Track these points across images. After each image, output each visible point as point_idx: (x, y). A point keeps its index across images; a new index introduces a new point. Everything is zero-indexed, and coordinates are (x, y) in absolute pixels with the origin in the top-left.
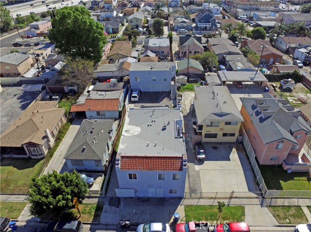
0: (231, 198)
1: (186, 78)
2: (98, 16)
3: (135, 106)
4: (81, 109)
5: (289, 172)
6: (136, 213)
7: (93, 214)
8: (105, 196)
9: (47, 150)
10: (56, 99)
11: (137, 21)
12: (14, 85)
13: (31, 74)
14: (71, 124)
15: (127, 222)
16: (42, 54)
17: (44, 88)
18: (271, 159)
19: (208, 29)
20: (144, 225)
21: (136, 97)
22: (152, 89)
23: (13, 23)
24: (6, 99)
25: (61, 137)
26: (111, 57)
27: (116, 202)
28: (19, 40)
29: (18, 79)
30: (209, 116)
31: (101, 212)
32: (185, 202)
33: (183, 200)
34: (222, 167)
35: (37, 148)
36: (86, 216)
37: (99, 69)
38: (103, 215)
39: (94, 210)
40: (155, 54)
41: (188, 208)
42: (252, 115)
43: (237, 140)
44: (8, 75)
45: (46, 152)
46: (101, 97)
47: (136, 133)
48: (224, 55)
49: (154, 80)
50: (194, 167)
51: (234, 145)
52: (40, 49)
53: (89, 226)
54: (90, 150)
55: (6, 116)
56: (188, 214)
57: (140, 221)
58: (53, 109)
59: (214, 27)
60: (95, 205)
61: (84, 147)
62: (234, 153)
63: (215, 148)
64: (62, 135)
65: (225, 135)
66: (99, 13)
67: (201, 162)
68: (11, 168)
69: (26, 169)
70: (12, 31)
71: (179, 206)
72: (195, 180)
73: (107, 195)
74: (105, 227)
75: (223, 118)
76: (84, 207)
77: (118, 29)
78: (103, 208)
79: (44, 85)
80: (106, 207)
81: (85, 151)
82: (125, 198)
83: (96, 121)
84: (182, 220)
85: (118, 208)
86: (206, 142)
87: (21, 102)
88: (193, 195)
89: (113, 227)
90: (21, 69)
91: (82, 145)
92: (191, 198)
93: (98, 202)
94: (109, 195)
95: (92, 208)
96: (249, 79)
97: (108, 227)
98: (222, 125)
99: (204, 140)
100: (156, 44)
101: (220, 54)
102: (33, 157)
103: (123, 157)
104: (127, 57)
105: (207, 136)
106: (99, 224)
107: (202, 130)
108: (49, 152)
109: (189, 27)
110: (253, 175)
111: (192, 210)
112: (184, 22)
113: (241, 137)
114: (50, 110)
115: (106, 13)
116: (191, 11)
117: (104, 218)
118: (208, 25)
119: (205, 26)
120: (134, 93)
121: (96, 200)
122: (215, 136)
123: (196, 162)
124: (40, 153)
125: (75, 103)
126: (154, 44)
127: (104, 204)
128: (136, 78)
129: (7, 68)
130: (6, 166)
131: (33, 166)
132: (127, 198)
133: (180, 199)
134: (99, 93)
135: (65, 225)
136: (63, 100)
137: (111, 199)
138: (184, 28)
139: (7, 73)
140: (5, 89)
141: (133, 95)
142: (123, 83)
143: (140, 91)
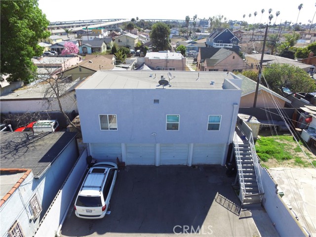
11: (128, 41)
77: (100, 49)
119: (224, 47)
138: (193, 49)
141: (84, 193)
142: (59, 135)
143: (121, 165)
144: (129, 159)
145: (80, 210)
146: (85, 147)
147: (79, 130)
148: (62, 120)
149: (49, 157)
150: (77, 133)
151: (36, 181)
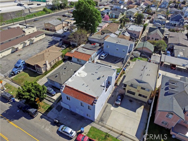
0: (121, 134)
1: (139, 54)
2: (112, 7)
3: (100, 62)
4: (70, 56)
5: (173, 137)
6: (65, 119)
7: (46, 110)
8: (57, 104)
9: (45, 71)
10: (63, 47)
11: (131, 13)
12: (51, 36)
13: (60, 32)
14: (63, 62)
15: (57, 121)
16: (71, 22)
17: (61, 40)
18: (163, 123)
19: (176, 25)
20: (64, 126)
21: (103, 57)
22: (115, 55)
23: (68, 5)
24: (44, 42)
25: (55, 67)
26: (103, 31)
27: (60, 108)
28: (67, 14)
29: (53, 33)
30: (132, 80)
31: (50, 110)
32: (93, 124)
33: (93, 123)
34: (127, 114)
35: (40, 68)
36: (43, 109)
37: (93, 37)
38: (50, 112)
39: (48, 108)
40: (130, 35)
41: (93, 128)
42: (162, 89)
43: (148, 101)
44: (51, 30)
45: (44, 72)
46: (83, 52)
47: (83, 76)
48: (174, 45)
49: (117, 50)
50: (111, 107)
51: (144, 104)
52: (71, 20)
53: (41, 114)
54: (59, 77)
55: (39, 49)
56: (91, 132)
57: (65, 123)
58: (58, 52)
59: (181, 25)
60: (50, 106)
61: (57, 75)
62: (141, 109)
63: (131, 101)
64: (56, 66)
65: (140, 95)
66: (113, 6)
67: (116, 106)
68: (27, 74)
69: (32, 77)
70: (66, 9)
71: (89, 125)
72: (106, 115)
73: (58, 103)
74: (47, 118)
75: (141, 84)
76: (45, 105)
77: (118, 16)
78: (52, 109)
79: (62, 38)
80: (54, 109)
81: (57, 77)
82: (65, 108)
83: (72, 64)
84: (85, 133)
85: (59, 112)
86: (128, 96)
87: (49, 45)
88: (100, 123)
89: (51, 120)
90: (56, 28)
91: (57, 74)
92: (98, 124)
93: (52, 105)
94: (58, 104)
95: (48, 106)
96: (182, 65)
97: (49, 119)
98: (139, 88)
99: (127, 94)
100: (133, 29)
101: (171, 44)
102: (38, 72)
103: (66, 86)
104: (112, 33)
105: (128, 92)
106: (46, 116)
107: (126, 87)
108: (45, 72)
109: (163, 22)
110: (145, 127)
111: (94, 131)
112: (161, 19)
113: (151, 101)
114: (56, 52)
115: (117, 6)
116: (171, 12)
117: (50, 114)
118: (177, 23)
119: (174, 23)
120: (103, 54)
121: (52, 104)
122: (134, 94)
123: (114, 105)
124: (41, 72)
125: (70, 52)
126: (132, 29)
127: (54, 107)
128: (107, 46)
129: (51, 26)
130: (26, 73)
131: (35, 77)
132: (66, 109)
133: (92, 121)
134: (84, 49)
135: (30, 109)
136: (67, 48)
137: (59, 106)
138: (159, 22)
139: (50, 29)
140: (46, 36)
141: (102, 55)
142: (100, 47)
143: (108, 54)
144: (110, 54)
145: (101, 57)
146: (104, 50)
147: (103, 47)
148: (100, 45)
149: (99, 50)
150: (102, 48)
151: (97, 52)
